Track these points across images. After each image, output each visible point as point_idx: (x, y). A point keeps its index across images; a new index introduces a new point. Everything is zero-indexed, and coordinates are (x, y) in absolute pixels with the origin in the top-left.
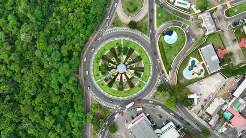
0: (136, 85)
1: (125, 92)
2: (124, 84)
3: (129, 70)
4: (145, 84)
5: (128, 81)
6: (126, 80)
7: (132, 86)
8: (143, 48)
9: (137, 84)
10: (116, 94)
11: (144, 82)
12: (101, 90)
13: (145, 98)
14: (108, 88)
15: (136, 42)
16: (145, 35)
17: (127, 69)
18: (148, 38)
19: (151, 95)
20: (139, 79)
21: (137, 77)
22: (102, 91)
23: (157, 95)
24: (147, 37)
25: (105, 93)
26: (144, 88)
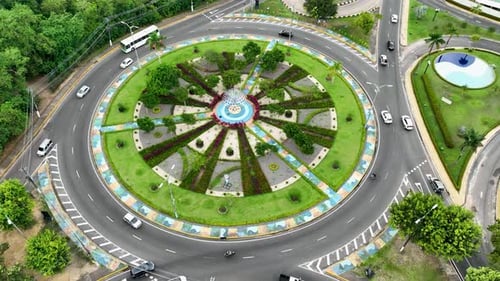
0: (278, 186)
1: (210, 204)
2: (219, 169)
3: (264, 125)
4: (324, 197)
5: (242, 160)
6: (237, 155)
7: (256, 185)
8: (347, 77)
9: (282, 185)
10: (158, 199)
11: (324, 188)
12: (104, 162)
13: (308, 266)
14: (140, 164)
15: (322, 58)
16: (358, 47)
17: (257, 117)
18: (370, 56)
19: (352, 261)
20: (302, 169)
21: (292, 159)
22: (104, 167)
23: (391, 267)
24: (367, 53)
25: (113, 180)
26: (317, 211)
